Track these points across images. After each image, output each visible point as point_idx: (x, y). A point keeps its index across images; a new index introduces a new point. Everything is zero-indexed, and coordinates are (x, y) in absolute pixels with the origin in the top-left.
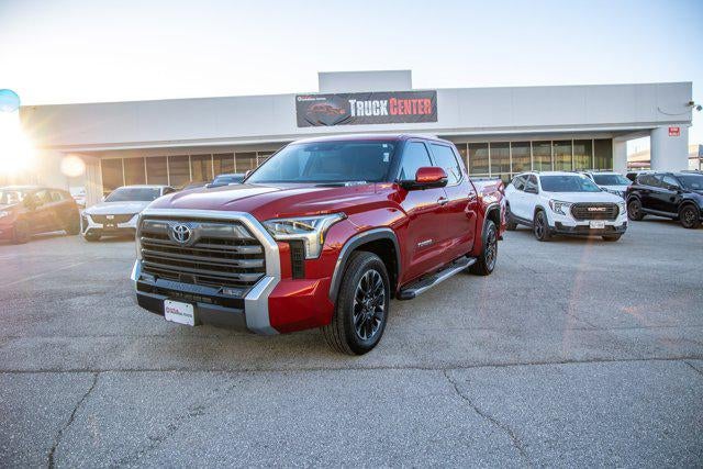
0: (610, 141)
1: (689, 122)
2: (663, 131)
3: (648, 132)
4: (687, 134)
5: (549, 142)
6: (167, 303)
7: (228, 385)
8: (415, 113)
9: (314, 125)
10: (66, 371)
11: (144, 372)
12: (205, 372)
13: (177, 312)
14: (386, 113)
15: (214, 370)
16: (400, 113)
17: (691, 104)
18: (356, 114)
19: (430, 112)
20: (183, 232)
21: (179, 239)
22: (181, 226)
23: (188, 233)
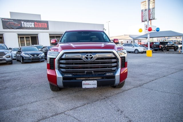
6: (83, 82)
7: (110, 103)
8: (42, 27)
9: (9, 29)
10: (50, 117)
11: (79, 108)
12: (96, 102)
13: (89, 84)
14: (34, 27)
15: (97, 101)
16: (38, 27)
17: (104, 29)
18: (24, 26)
19: (47, 27)
20: (90, 57)
21: (88, 59)
22: (89, 55)
23: (93, 57)
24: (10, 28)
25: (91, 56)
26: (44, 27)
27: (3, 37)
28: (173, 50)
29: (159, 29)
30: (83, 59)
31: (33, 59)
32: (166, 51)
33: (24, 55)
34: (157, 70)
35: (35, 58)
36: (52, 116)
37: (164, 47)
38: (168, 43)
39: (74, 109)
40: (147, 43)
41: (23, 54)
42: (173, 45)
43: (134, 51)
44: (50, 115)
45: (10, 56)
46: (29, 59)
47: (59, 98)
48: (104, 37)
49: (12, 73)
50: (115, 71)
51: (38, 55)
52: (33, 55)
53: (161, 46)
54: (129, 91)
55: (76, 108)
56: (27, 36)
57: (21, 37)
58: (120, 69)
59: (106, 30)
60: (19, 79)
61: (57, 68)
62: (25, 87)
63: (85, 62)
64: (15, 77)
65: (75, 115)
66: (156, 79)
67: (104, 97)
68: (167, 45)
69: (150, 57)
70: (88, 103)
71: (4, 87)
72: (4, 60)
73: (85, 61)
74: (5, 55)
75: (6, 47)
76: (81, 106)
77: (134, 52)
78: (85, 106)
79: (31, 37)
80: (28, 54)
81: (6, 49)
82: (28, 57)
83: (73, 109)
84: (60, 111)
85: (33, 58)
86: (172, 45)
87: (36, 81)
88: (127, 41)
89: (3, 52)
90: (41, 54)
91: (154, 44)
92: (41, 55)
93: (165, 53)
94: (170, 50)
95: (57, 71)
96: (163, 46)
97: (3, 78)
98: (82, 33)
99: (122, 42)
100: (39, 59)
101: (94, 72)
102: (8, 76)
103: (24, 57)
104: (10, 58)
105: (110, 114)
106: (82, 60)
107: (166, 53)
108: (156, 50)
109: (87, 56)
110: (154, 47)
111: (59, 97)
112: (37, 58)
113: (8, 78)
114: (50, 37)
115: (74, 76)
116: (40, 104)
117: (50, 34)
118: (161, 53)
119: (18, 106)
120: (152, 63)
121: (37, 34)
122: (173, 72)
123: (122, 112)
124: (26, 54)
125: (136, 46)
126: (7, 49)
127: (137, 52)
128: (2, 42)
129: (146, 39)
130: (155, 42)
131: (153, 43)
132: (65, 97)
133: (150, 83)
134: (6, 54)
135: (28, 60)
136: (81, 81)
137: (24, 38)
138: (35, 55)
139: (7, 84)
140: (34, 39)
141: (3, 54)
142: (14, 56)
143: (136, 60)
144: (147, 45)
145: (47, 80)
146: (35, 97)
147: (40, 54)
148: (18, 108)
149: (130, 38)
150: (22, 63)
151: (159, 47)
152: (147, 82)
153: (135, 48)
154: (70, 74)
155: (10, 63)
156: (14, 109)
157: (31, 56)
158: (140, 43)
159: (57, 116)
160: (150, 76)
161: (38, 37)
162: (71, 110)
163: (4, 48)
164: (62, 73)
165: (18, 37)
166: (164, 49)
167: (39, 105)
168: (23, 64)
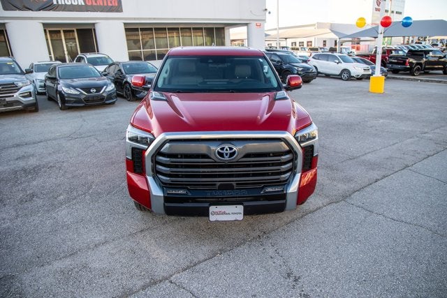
0: (223, 28)
1: (264, 20)
2: (253, 24)
3: (246, 24)
4: (264, 26)
5: (190, 29)
6: (212, 209)
7: (271, 251)
8: (105, 4)
9: (20, 9)
10: (139, 290)
11: (202, 265)
12: (239, 248)
13: (224, 213)
14: (83, 4)
15: (241, 244)
16: (94, 4)
17: (266, 10)
18: (57, 2)
19: (117, 5)
20: (229, 152)
21: (223, 157)
22: (227, 146)
23: (235, 151)
24: (20, 6)
25: (231, 149)
26: (110, 4)
27: (6, 31)
28: (441, 72)
29: (409, 21)
30: (213, 156)
31: (87, 100)
32: (421, 74)
33: (65, 90)
34: (391, 143)
35: (93, 97)
36: (144, 288)
37: (417, 64)
38: (431, 53)
39: (191, 267)
40: (375, 52)
41: (62, 87)
42: (443, 60)
43: (340, 75)
44: (140, 283)
45: (30, 92)
46: (79, 101)
47: (157, 233)
48: (265, 71)
49: (42, 144)
50: (287, 183)
51: (99, 88)
52: (87, 89)
53: (411, 60)
54: (317, 214)
55: (195, 265)
56: (68, 30)
57: (52, 31)
58: (298, 176)
59: (270, 13)
60: (60, 168)
61: (151, 173)
62: (75, 194)
63: (216, 162)
64: (50, 159)
65: (194, 286)
66: (384, 177)
67: (258, 233)
68: (426, 58)
69: (380, 95)
70: (222, 251)
71: (28, 192)
72: (18, 102)
73: (217, 160)
74: (18, 89)
75: (19, 67)
76: (206, 260)
77: (338, 77)
78: (215, 260)
79: (77, 30)
80: (74, 87)
81: (19, 72)
82: (76, 95)
83: (188, 267)
84: (160, 272)
85: (89, 97)
86: (440, 58)
87: (101, 176)
88: (325, 41)
89: (13, 84)
90: (106, 85)
91: (394, 53)
92: (107, 90)
93: (418, 80)
94: (431, 72)
95: (150, 179)
96: (414, 62)
97: (22, 164)
98: (210, 61)
99: (311, 42)
100: (102, 98)
101: (237, 184)
102: (33, 155)
103: (66, 95)
104: (31, 98)
105: (269, 286)
106: (210, 158)
107: (421, 80)
108: (395, 71)
109: (222, 149)
110: (391, 63)
111: (156, 229)
112: (97, 96)
113: (33, 162)
114: (127, 30)
115: (190, 194)
116: (114, 252)
117: (125, 24)
118: (408, 79)
119: (65, 257)
120: (381, 118)
121: (94, 24)
122: (429, 153)
123: (296, 280)
124: (69, 86)
125: (345, 62)
126: (22, 73)
127: (346, 75)
128: (8, 52)
129: (374, 39)
130: (395, 50)
131: (390, 51)
132: (170, 229)
133: (368, 189)
134: (20, 89)
135: (75, 102)
136: (206, 205)
137: (59, 32)
138: (92, 91)
139: (35, 183)
140: (87, 37)
141: (12, 87)
142: (41, 86)
143: (343, 104)
144: (375, 56)
145: (128, 193)
146: (102, 229)
147: (105, 87)
148: (68, 262)
149: (333, 34)
150: (61, 109)
151: (404, 63)
152: (363, 185)
153: (343, 66)
154: (181, 188)
155: (32, 109)
156: (58, 265)
157: (81, 93)
158: (356, 45)
159: (154, 288)
160: (372, 166)
161: (94, 29)
162: (184, 270)
163: (12, 71)
164: (163, 185)
165: (45, 31)
166: (418, 70)
167: (113, 255)
168: (65, 112)
